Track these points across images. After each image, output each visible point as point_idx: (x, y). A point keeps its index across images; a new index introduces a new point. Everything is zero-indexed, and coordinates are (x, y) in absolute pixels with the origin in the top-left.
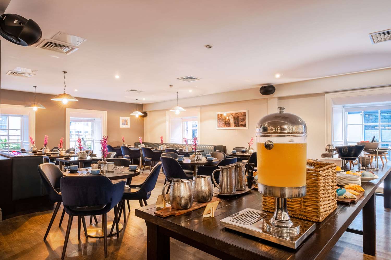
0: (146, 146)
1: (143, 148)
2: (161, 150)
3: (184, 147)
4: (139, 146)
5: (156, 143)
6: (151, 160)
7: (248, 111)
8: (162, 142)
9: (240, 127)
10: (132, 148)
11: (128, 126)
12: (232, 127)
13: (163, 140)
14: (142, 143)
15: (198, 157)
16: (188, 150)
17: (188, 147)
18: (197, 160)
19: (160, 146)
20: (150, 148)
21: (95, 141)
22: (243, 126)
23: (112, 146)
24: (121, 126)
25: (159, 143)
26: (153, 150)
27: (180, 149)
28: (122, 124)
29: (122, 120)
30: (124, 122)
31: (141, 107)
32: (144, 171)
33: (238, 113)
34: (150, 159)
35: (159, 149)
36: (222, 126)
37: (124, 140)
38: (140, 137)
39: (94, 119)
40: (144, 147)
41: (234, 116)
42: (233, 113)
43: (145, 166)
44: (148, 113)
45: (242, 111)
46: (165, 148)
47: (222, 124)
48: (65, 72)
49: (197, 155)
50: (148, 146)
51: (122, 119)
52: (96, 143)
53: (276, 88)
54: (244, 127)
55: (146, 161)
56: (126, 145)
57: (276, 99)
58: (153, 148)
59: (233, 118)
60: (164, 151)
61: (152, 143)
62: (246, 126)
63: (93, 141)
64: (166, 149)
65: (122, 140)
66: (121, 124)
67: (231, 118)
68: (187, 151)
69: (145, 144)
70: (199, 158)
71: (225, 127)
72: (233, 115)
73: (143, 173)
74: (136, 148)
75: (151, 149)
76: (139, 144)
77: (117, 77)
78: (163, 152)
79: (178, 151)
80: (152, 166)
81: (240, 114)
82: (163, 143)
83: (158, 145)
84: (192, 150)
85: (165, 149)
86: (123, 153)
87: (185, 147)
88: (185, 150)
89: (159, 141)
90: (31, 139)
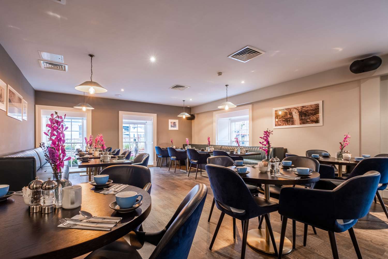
0: (193, 148)
1: (189, 150)
2: (208, 152)
3: (235, 149)
4: (186, 147)
5: (203, 145)
6: (197, 163)
7: (323, 102)
8: (209, 143)
9: (309, 123)
10: (179, 150)
11: (177, 128)
12: (297, 125)
13: (210, 140)
14: (189, 145)
15: (273, 167)
16: (241, 153)
17: (241, 149)
18: (271, 172)
19: (207, 148)
20: (196, 149)
21: (147, 143)
22: (314, 122)
23: (161, 147)
24: (170, 128)
25: (207, 145)
26: (200, 152)
27: (232, 151)
28: (172, 126)
29: (171, 123)
30: (172, 124)
31: (189, 109)
32: (190, 174)
33: (306, 107)
34: (196, 161)
35: (205, 151)
36: (282, 124)
37: (172, 141)
38: (186, 139)
39: (146, 122)
40: (191, 148)
41: (300, 110)
42: (298, 107)
43: (192, 168)
44: (196, 116)
45: (313, 103)
46: (212, 149)
47: (281, 121)
48: (91, 56)
49: (272, 162)
50: (195, 147)
51: (171, 121)
52: (147, 144)
53: (382, 59)
54: (316, 123)
55: (192, 164)
56: (174, 147)
57: (379, 79)
58: (200, 150)
59: (298, 113)
60: (212, 153)
61: (199, 145)
62: (319, 123)
63: (145, 142)
64: (214, 151)
65: (171, 142)
66: (170, 126)
67: (296, 113)
68: (239, 153)
69: (192, 145)
70: (275, 167)
71: (286, 125)
72: (297, 110)
73: (188, 176)
74: (183, 149)
75: (197, 151)
76: (186, 145)
77: (153, 59)
78: (210, 154)
79: (228, 153)
80: (198, 168)
81: (310, 107)
82: (211, 145)
83: (205, 146)
84: (245, 152)
85: (212, 151)
86: (170, 154)
87: (237, 149)
88: (236, 153)
89: (206, 143)
90: (86, 139)
